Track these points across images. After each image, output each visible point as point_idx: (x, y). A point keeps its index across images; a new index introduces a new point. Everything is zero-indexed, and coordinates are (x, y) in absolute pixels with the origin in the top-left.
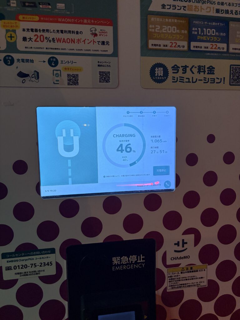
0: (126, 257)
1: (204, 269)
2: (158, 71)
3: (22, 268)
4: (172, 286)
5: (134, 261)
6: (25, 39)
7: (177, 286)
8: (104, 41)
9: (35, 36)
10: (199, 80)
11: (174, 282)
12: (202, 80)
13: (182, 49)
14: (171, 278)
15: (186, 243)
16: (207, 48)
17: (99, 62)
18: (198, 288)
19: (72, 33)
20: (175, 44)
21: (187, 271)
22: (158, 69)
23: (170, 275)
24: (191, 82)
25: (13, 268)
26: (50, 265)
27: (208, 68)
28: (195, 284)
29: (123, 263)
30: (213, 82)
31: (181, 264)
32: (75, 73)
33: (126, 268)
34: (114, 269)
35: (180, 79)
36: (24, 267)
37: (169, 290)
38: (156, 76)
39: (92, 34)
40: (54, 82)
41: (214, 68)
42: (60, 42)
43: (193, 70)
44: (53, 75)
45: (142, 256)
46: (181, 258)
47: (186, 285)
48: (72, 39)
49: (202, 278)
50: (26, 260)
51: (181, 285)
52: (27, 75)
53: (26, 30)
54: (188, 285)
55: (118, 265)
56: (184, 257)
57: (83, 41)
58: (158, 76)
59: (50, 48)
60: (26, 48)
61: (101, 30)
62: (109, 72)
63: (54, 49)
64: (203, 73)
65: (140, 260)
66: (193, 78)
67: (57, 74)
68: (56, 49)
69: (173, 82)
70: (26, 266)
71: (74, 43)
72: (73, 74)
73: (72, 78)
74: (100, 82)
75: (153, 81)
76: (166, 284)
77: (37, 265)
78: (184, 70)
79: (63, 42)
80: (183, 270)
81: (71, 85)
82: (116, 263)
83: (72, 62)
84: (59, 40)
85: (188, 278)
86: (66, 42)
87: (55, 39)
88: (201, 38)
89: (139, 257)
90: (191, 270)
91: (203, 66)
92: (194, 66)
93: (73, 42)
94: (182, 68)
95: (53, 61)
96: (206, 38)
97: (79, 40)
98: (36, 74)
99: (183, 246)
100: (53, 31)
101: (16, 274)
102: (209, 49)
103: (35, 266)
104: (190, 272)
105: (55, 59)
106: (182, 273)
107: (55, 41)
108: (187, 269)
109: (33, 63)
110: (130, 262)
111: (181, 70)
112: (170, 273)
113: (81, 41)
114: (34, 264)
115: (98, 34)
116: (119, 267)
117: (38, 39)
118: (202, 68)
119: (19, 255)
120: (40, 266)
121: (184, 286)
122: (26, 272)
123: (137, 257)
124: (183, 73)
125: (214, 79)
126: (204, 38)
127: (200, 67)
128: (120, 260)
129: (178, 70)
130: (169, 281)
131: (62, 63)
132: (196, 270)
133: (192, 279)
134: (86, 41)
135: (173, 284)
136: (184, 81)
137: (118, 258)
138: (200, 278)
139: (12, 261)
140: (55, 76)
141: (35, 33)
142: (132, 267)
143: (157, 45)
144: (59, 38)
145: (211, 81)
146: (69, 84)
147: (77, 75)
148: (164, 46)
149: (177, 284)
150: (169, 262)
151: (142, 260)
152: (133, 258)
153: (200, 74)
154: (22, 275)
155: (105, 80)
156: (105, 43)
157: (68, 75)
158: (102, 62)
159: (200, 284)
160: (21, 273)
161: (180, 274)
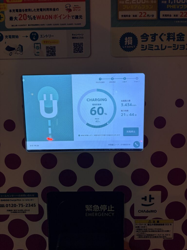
0: (98, 206)
1: (170, 224)
2: (127, 40)
3: (12, 207)
4: (139, 235)
5: (104, 210)
6: (11, 19)
7: (144, 236)
8: (78, 16)
9: (19, 15)
10: (168, 47)
11: (142, 232)
12: (171, 47)
13: (151, 18)
14: (138, 228)
15: (153, 198)
16: (177, 16)
17: (73, 35)
18: (164, 240)
19: (49, 10)
20: (145, 14)
21: (154, 224)
22: (127, 38)
23: (137, 226)
24: (160, 49)
25: (5, 206)
26: (34, 206)
27: (177, 35)
28: (161, 236)
29: (95, 211)
30: (183, 48)
31: (148, 217)
32: (53, 45)
33: (97, 215)
34: (87, 215)
35: (149, 47)
36: (13, 206)
37: (136, 238)
38: (126, 45)
39: (67, 10)
40: (35, 54)
41: (184, 35)
42: (40, 19)
43: (162, 37)
44: (35, 48)
45: (112, 206)
46: (148, 211)
47: (153, 236)
48: (49, 16)
49: (168, 231)
50: (15, 200)
51: (148, 235)
52: (13, 49)
53: (12, 11)
54: (154, 236)
55: (90, 212)
56: (151, 210)
57: (59, 17)
58: (127, 45)
59: (32, 25)
60: (12, 26)
61: (75, 6)
62: (82, 43)
63: (35, 25)
64: (173, 40)
65: (110, 209)
66: (162, 45)
67: (37, 47)
68: (36, 25)
69: (142, 50)
70: (15, 205)
71: (52, 18)
72: (51, 47)
73: (50, 50)
74: (74, 52)
75: (123, 50)
76: (134, 233)
77: (23, 205)
78: (153, 38)
79: (42, 19)
80: (150, 223)
81: (50, 56)
82: (89, 209)
83: (50, 35)
84: (39, 17)
85: (154, 230)
86: (45, 18)
87: (36, 17)
88: (171, 6)
89: (109, 206)
90: (158, 224)
91: (172, 34)
92: (163, 33)
93: (50, 18)
94: (152, 36)
95: (34, 35)
96: (175, 6)
97: (55, 16)
98: (20, 47)
99: (150, 201)
100: (34, 10)
101: (7, 210)
102: (179, 17)
103: (22, 206)
104: (157, 225)
105: (36, 34)
106: (148, 225)
107: (36, 18)
108: (154, 222)
109: (18, 38)
110: (101, 211)
111: (150, 38)
112: (138, 224)
113: (57, 17)
114: (22, 204)
115: (72, 9)
116: (91, 214)
117: (22, 18)
118: (171, 35)
119: (9, 196)
120: (26, 206)
121: (150, 237)
122: (15, 210)
123: (107, 206)
124: (152, 41)
125: (184, 45)
126: (174, 6)
127: (169, 34)
128: (92, 208)
129: (147, 39)
130: (136, 230)
131: (42, 37)
132: (162, 224)
133: (159, 231)
134: (61, 16)
135: (140, 234)
136: (153, 49)
137: (91, 206)
138: (166, 231)
139: (4, 200)
140: (36, 48)
141: (19, 13)
142: (103, 215)
143: (127, 16)
144: (39, 16)
145: (180, 47)
146: (47, 55)
147: (54, 47)
148: (134, 16)
149: (144, 234)
150: (136, 214)
151: (112, 210)
152: (104, 207)
153: (169, 41)
154: (12, 212)
155: (78, 50)
156: (79, 17)
157: (47, 47)
158: (76, 35)
159: (166, 237)
160: (11, 210)
161: (147, 226)
